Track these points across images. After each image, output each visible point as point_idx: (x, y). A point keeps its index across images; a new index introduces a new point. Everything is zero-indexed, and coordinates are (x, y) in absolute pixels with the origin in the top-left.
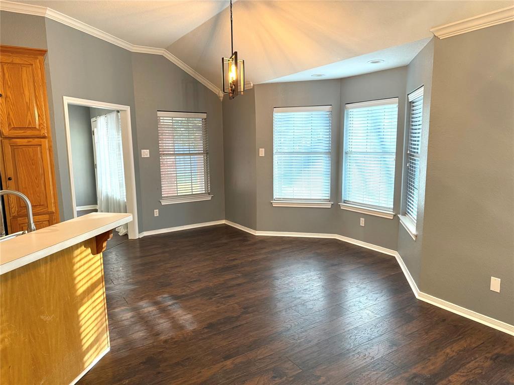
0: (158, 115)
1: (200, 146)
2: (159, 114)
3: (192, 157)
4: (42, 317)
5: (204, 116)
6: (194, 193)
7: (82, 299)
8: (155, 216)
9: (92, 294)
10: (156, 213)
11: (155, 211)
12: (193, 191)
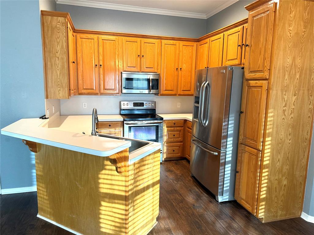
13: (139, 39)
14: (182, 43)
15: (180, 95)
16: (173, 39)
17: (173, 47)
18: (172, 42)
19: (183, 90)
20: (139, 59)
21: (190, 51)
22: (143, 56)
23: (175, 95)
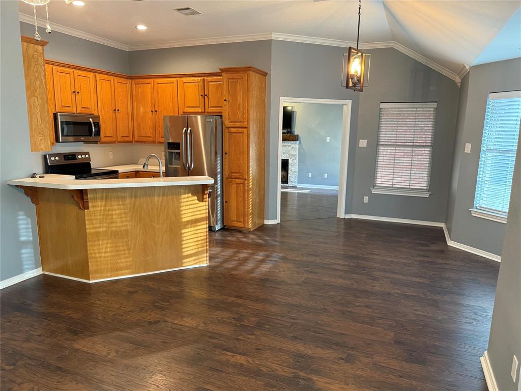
0: (381, 107)
1: (427, 137)
2: (383, 106)
3: (414, 149)
4: (153, 224)
5: (435, 105)
6: (411, 187)
7: (186, 225)
8: (364, 202)
9: (195, 225)
10: (366, 200)
11: (365, 197)
12: (411, 184)
13: (71, 71)
14: (116, 79)
15: (120, 142)
16: (108, 74)
17: (108, 83)
18: (106, 77)
19: (122, 136)
20: (73, 96)
21: (125, 89)
22: (78, 93)
23: (114, 142)
